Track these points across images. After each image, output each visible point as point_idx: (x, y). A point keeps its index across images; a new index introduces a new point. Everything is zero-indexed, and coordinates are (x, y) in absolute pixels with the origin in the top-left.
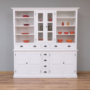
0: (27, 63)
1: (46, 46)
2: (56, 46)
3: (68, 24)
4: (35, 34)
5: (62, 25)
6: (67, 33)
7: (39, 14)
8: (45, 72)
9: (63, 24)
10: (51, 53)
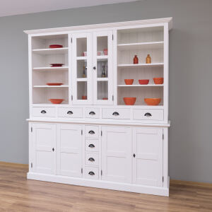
0: (53, 150)
1: (92, 113)
2: (116, 114)
3: (148, 59)
4: (69, 86)
5: (134, 63)
6: (147, 82)
7: (78, 40)
8: (92, 173)
9: (136, 61)
10: (104, 129)
